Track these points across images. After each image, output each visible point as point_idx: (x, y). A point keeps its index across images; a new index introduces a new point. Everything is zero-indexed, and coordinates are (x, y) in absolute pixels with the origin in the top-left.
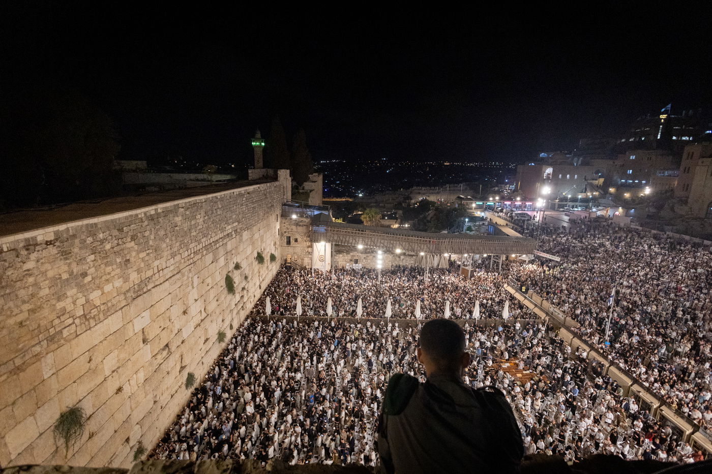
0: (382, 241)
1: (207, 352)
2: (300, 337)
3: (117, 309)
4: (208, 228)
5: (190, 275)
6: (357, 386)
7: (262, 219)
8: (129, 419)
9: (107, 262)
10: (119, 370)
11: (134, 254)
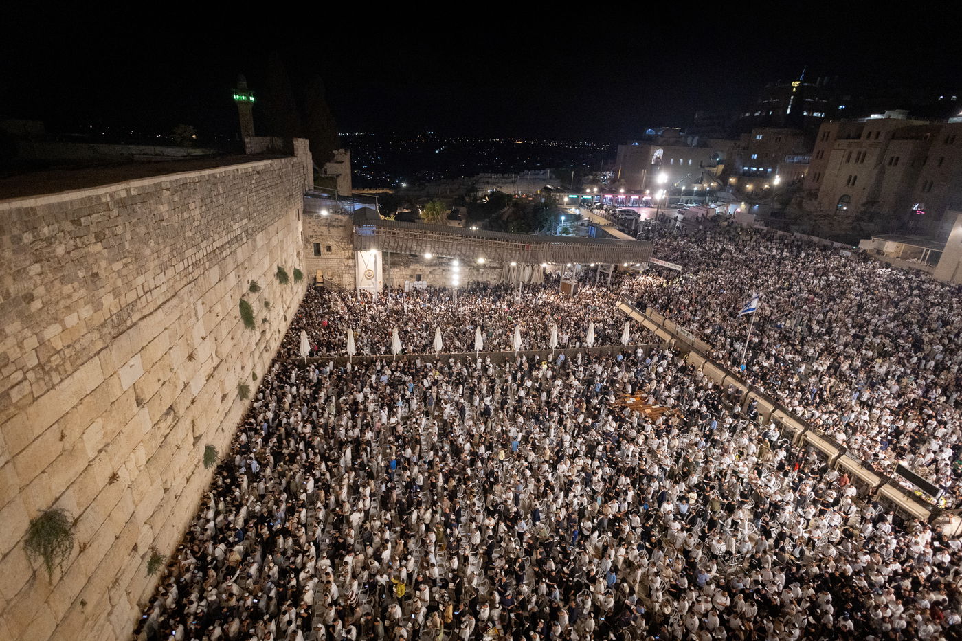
0: (459, 247)
1: (226, 414)
3: (92, 354)
4: (208, 225)
5: (192, 300)
7: (280, 215)
8: (133, 518)
9: (63, 276)
10: (109, 449)
11: (103, 264)
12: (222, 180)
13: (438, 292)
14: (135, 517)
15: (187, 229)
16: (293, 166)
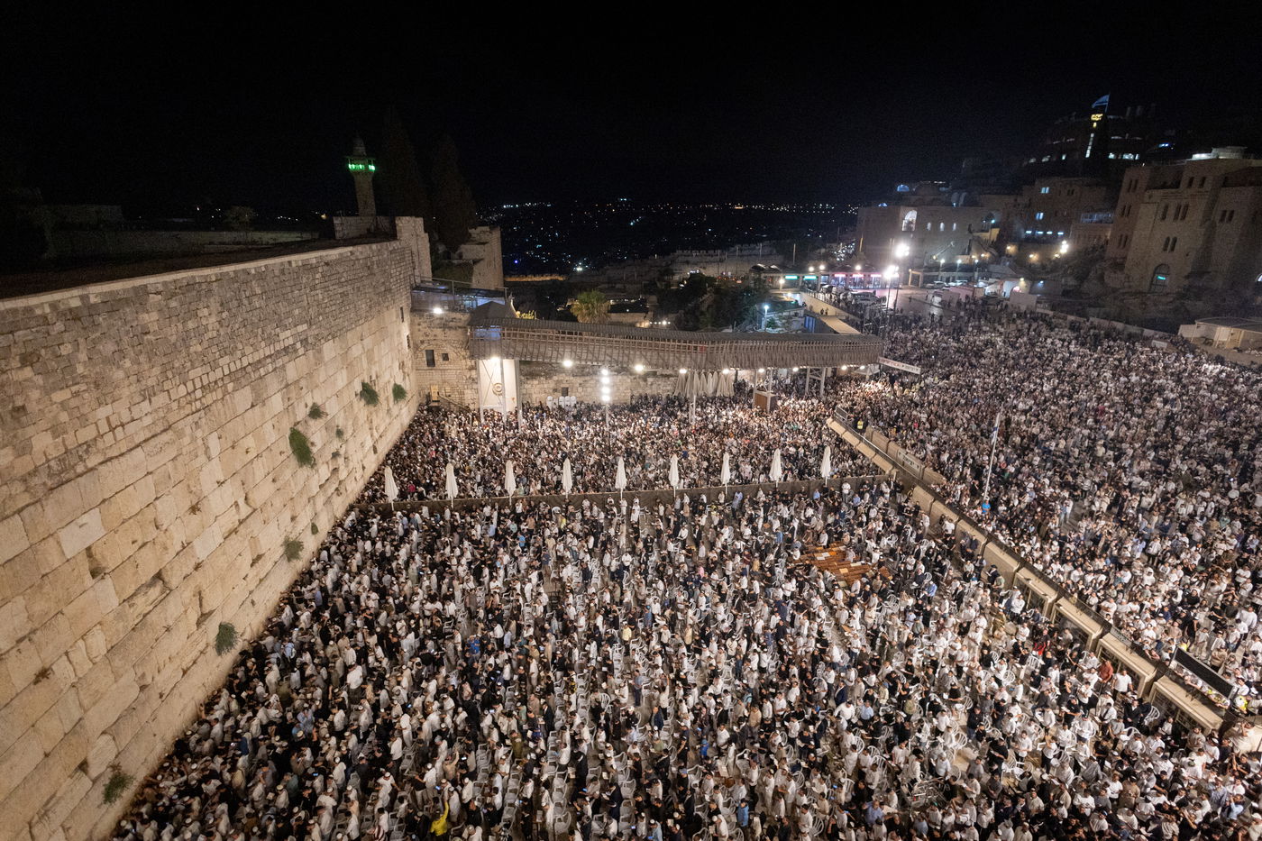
0: (609, 351)
1: (261, 581)
2: (457, 537)
3: (8, 512)
4: (232, 336)
6: (561, 615)
7: (366, 317)
8: (78, 728)
10: (36, 637)
11: (35, 394)
12: (261, 276)
13: (586, 412)
15: (194, 341)
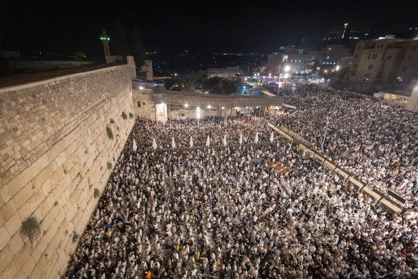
0: (200, 101)
3: (44, 152)
4: (91, 95)
5: (85, 128)
7: (122, 90)
8: (65, 220)
9: (30, 120)
10: (54, 192)
11: (47, 114)
12: (96, 75)
13: (191, 121)
14: (66, 220)
15: (82, 97)
16: (127, 68)
